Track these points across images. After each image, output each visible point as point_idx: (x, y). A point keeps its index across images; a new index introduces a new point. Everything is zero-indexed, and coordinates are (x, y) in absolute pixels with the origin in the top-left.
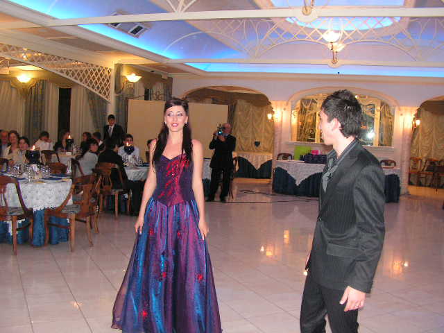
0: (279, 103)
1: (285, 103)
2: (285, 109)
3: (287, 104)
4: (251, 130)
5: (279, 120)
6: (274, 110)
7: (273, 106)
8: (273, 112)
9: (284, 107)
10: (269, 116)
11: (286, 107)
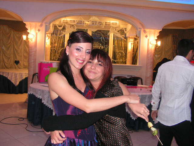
0: (34, 24)
1: (40, 24)
2: (39, 30)
3: (41, 25)
4: (12, 50)
5: (34, 40)
6: (28, 31)
7: (27, 27)
8: (27, 34)
9: (38, 28)
10: (24, 37)
11: (41, 29)
